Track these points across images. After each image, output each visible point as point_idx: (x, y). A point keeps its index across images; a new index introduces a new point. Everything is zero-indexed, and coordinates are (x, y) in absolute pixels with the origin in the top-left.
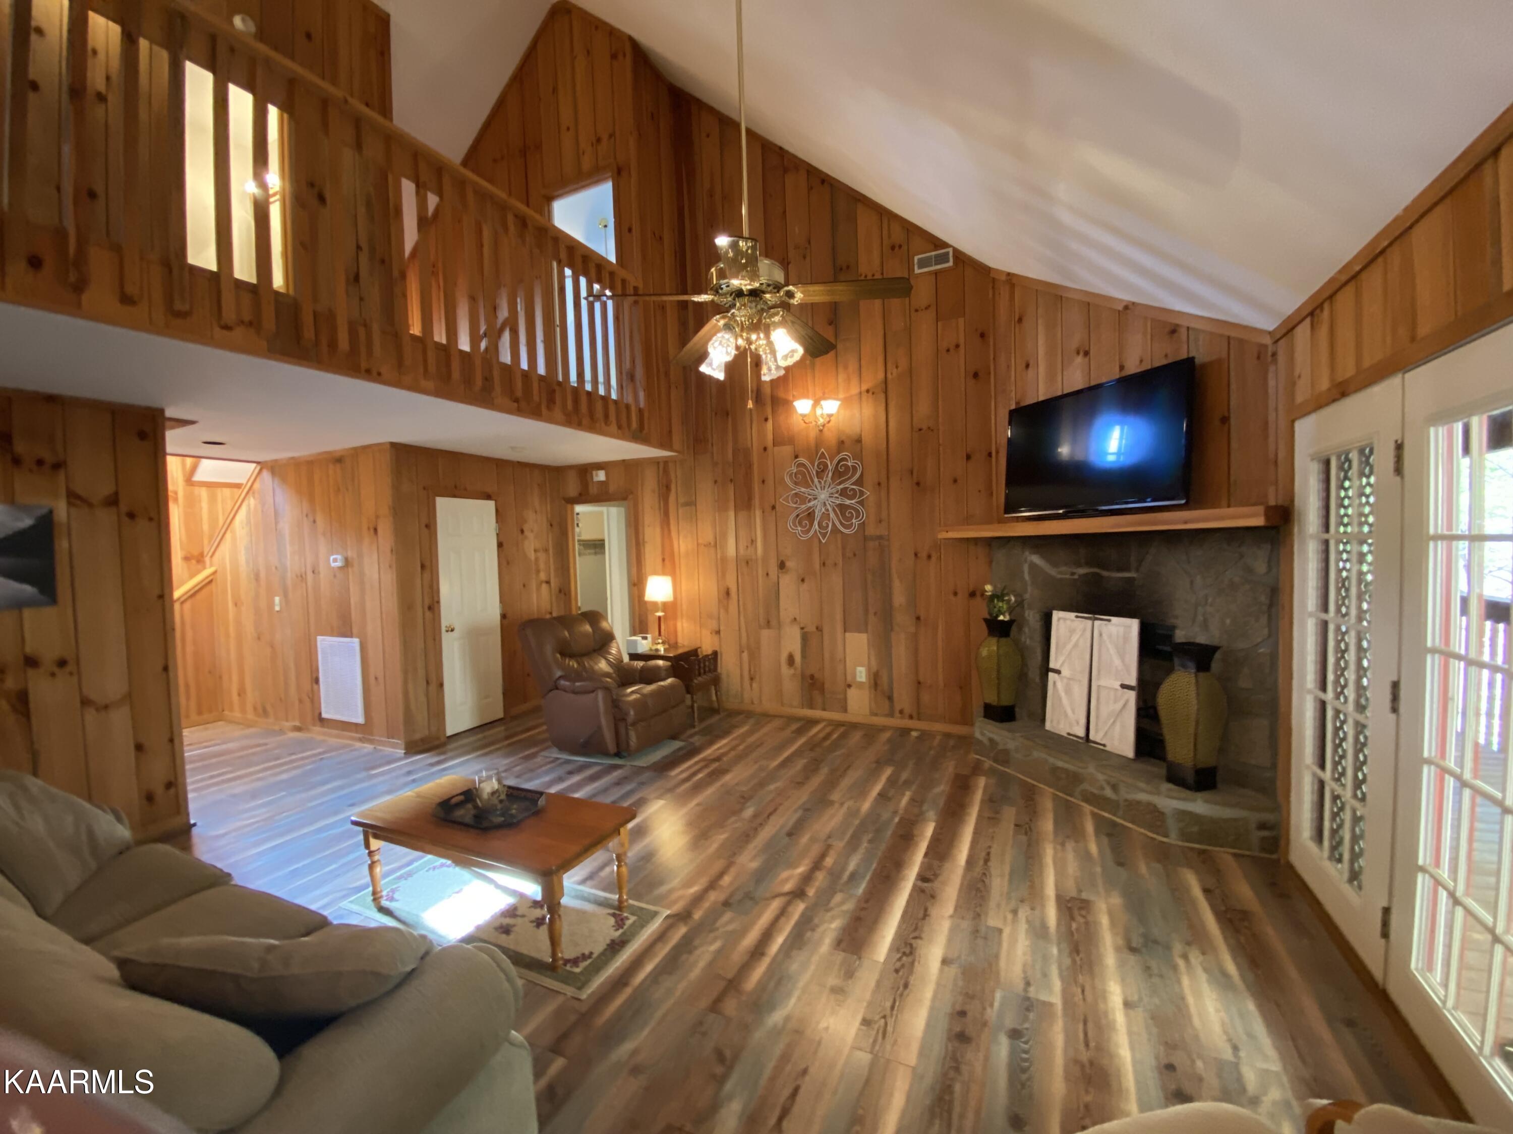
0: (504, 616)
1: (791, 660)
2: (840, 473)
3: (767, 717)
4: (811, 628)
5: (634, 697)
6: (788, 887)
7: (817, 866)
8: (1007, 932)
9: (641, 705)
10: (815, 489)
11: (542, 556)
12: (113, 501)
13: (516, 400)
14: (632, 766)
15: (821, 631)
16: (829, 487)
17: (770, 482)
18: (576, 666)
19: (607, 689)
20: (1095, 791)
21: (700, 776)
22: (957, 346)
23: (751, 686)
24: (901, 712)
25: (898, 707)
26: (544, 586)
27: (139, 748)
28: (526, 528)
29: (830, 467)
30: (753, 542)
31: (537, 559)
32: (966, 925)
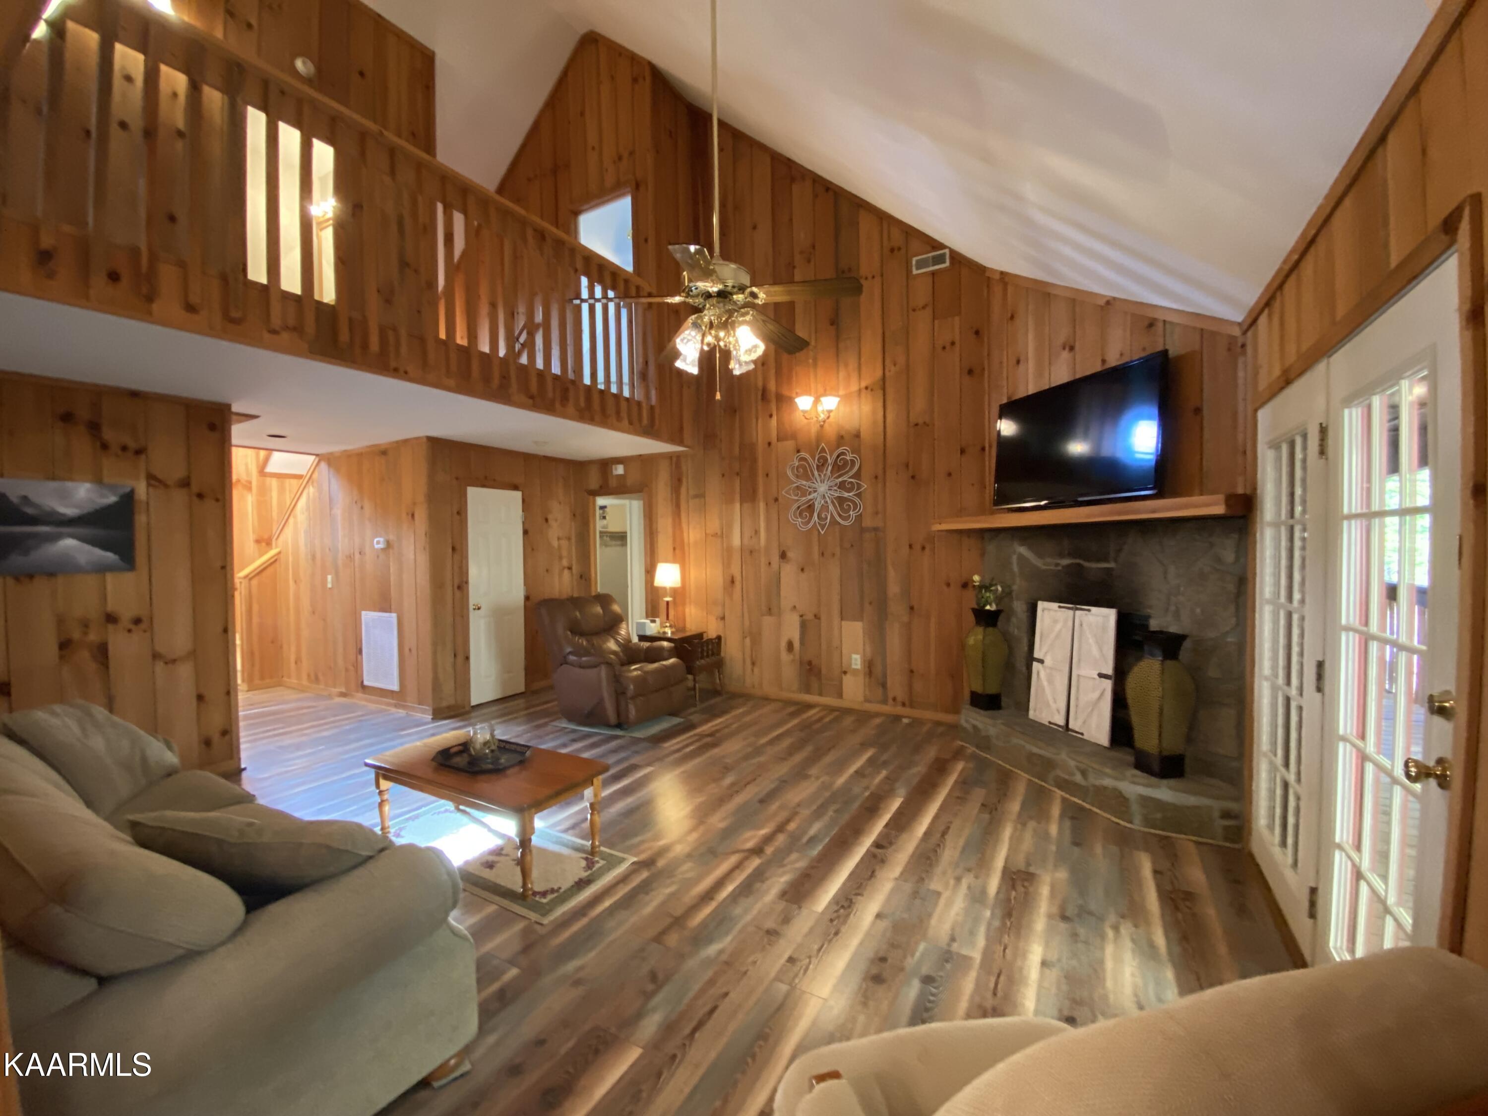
0: (527, 598)
1: (790, 646)
2: (839, 467)
3: (766, 699)
4: (809, 616)
5: (635, 673)
6: (749, 845)
7: (780, 829)
8: (946, 895)
9: (641, 681)
10: (815, 482)
11: (564, 543)
12: (185, 483)
13: (532, 397)
14: (631, 737)
15: (819, 619)
16: (828, 480)
17: (773, 475)
18: (585, 643)
19: (609, 664)
20: (1067, 777)
21: (691, 748)
22: (953, 343)
23: (753, 671)
24: (894, 699)
25: (891, 695)
26: (566, 572)
27: (200, 698)
28: (550, 517)
29: (829, 461)
30: (757, 532)
31: (560, 547)
32: (908, 887)
